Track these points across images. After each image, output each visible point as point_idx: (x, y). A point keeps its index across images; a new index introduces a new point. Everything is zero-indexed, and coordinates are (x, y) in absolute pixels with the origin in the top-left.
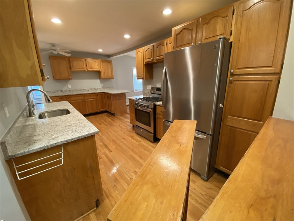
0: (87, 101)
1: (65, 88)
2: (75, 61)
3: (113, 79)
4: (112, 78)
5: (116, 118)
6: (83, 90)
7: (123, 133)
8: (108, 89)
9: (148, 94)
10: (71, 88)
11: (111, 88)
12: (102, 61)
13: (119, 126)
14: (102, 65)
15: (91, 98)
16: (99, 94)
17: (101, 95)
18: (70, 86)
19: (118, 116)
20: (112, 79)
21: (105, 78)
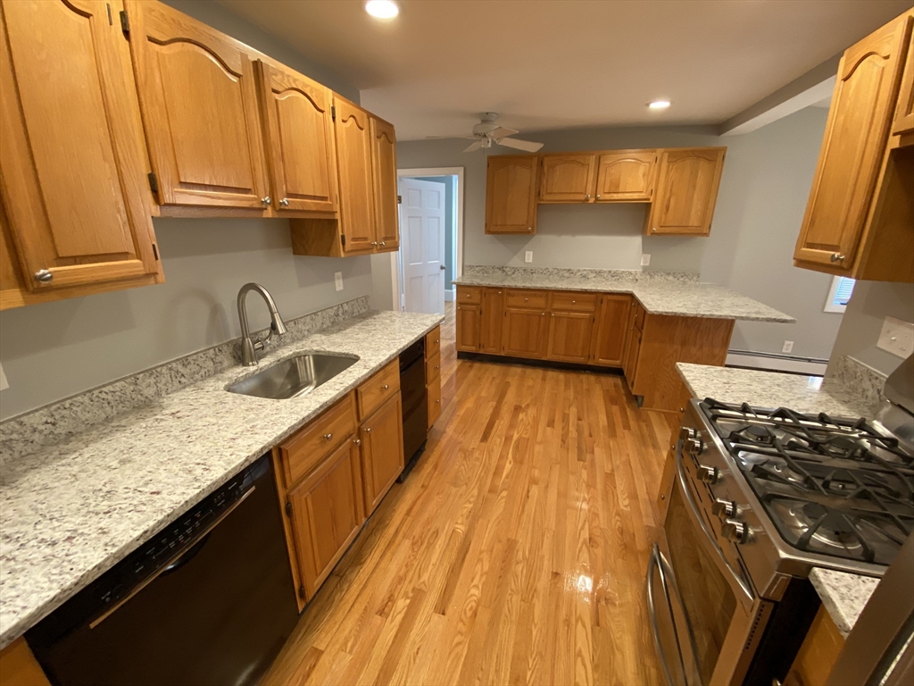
0: (556, 317)
1: (515, 262)
2: (558, 167)
3: (704, 238)
4: (702, 231)
5: (632, 423)
6: (567, 275)
7: (585, 535)
8: (671, 278)
9: (867, 384)
10: (531, 261)
11: (686, 277)
12: (671, 155)
13: (610, 477)
14: (668, 172)
15: (574, 307)
16: (610, 297)
17: (616, 301)
18: (529, 257)
19: (653, 417)
20: (699, 238)
21: (662, 230)
